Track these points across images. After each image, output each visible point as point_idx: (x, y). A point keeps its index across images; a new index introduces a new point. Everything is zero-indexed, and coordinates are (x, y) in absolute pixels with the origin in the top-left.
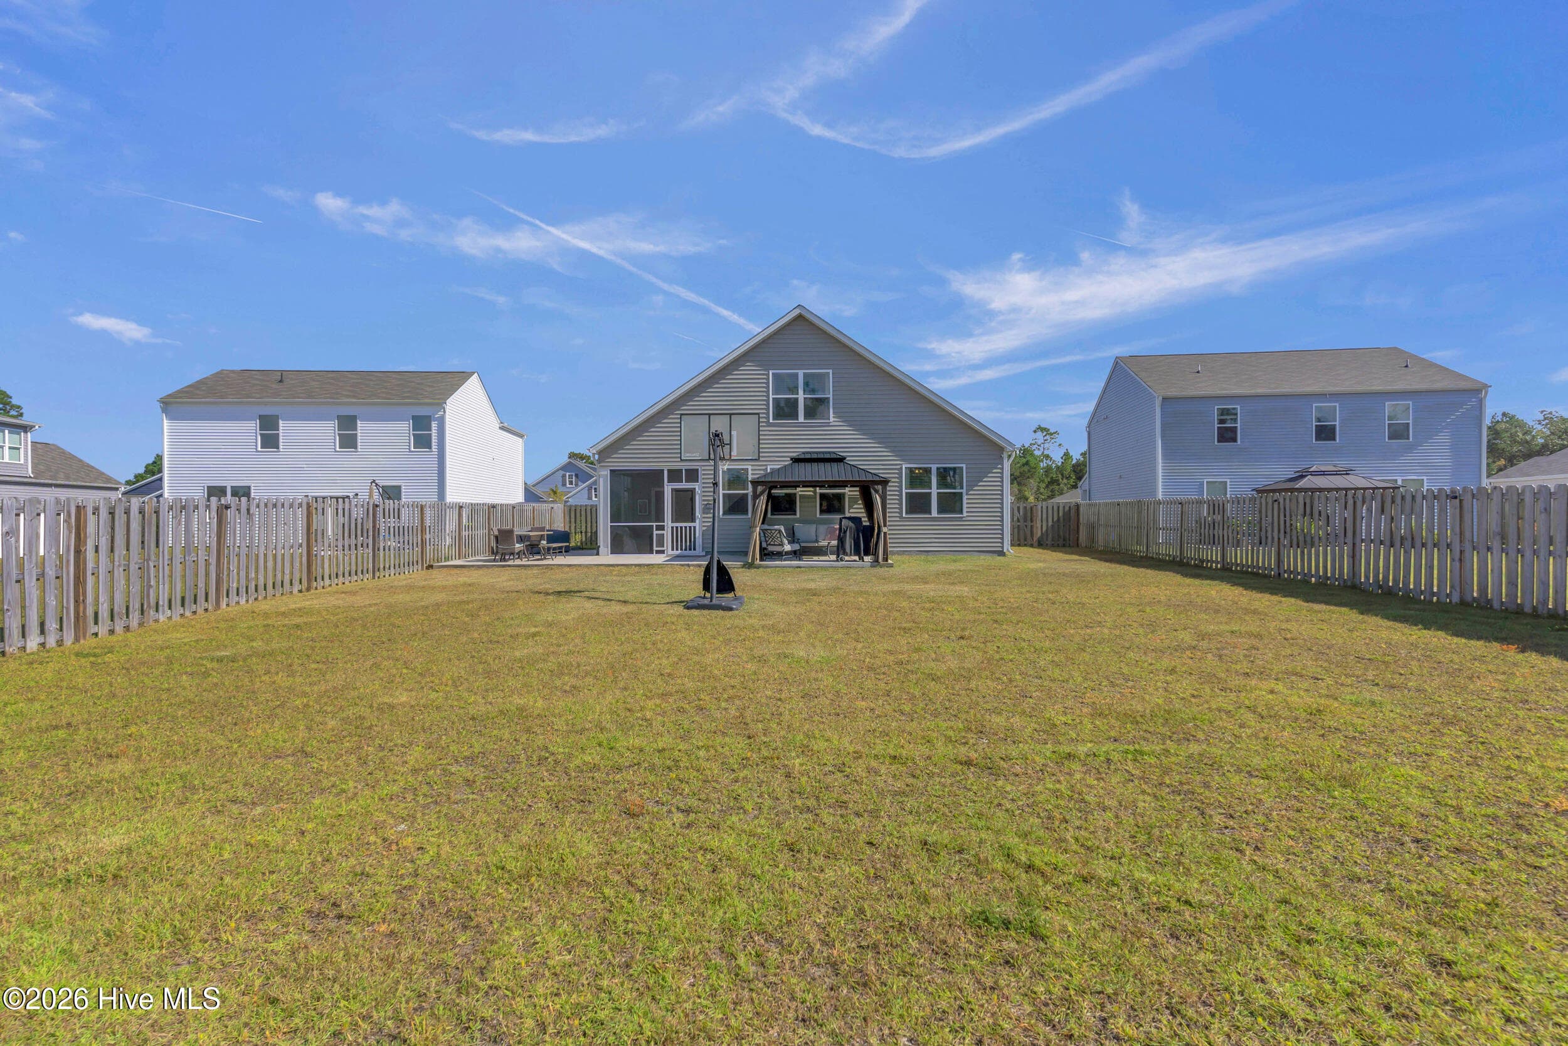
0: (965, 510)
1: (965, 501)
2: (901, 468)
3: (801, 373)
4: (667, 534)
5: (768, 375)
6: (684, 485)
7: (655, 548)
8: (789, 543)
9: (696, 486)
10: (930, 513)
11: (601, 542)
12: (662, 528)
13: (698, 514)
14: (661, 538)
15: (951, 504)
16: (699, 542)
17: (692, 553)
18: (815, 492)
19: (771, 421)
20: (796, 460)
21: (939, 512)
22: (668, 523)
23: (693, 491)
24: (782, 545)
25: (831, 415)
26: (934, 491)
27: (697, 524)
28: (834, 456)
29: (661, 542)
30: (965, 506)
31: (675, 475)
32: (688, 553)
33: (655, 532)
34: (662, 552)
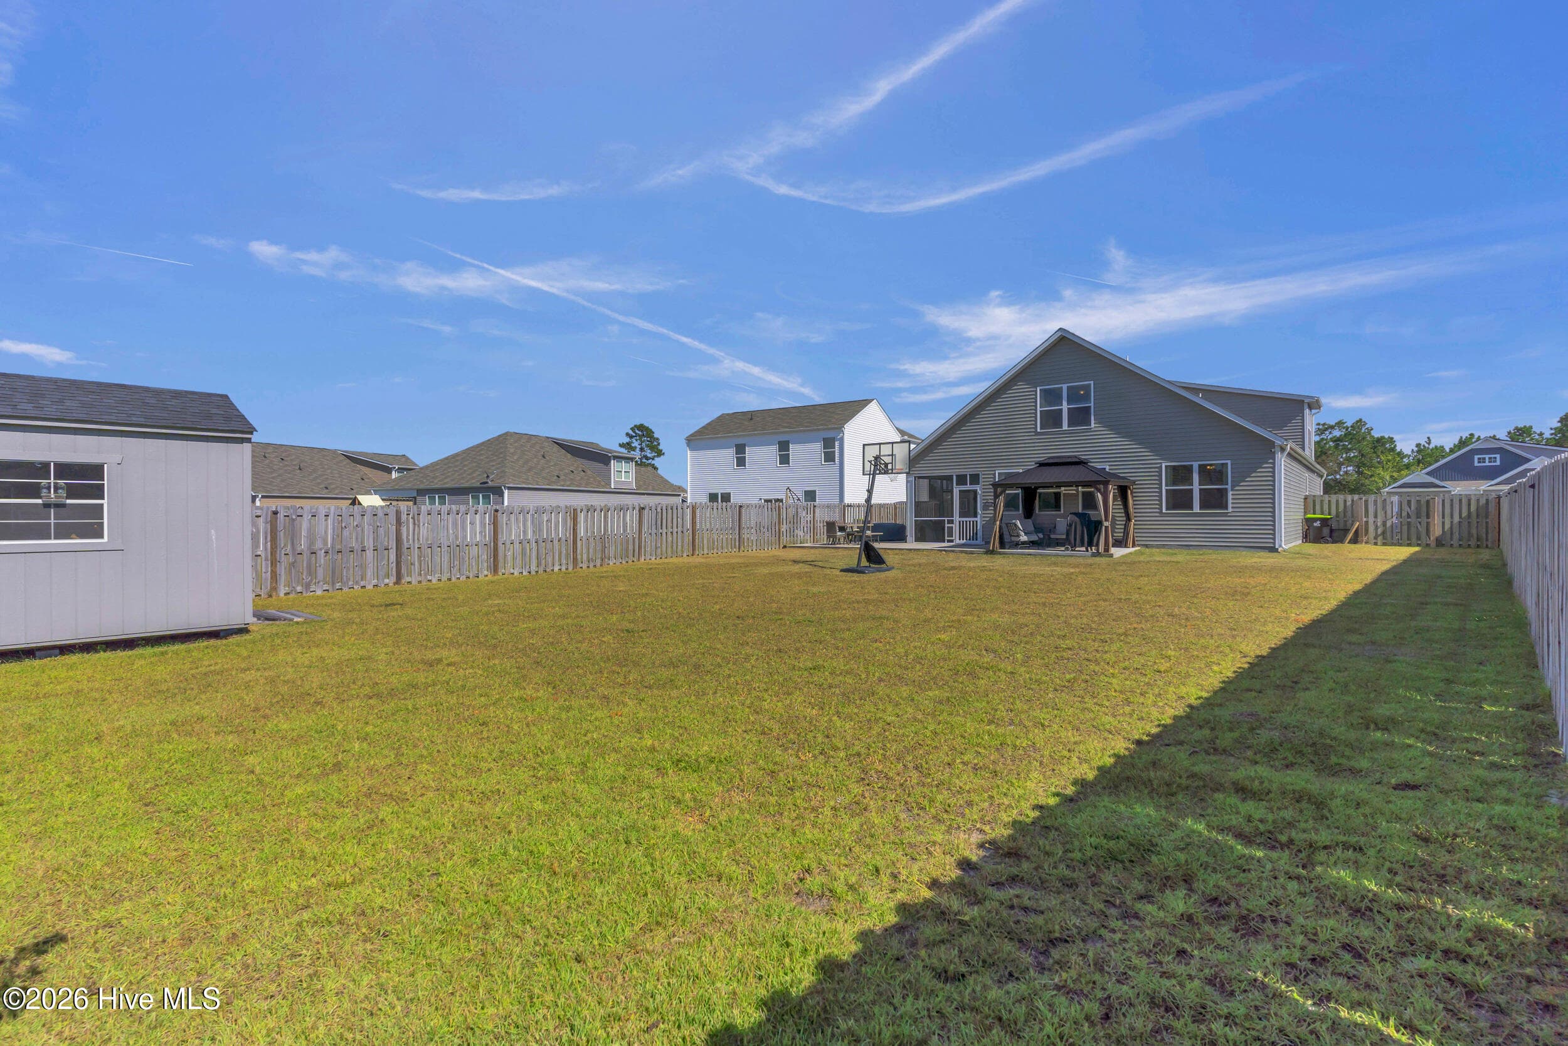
0: (1230, 505)
1: (1230, 497)
2: (1161, 467)
3: (1065, 387)
4: (956, 528)
5: (1036, 391)
6: (968, 487)
7: (946, 538)
8: (1026, 534)
9: (978, 488)
10: (1192, 509)
11: (908, 533)
12: (951, 522)
13: (979, 511)
14: (951, 529)
15: (1215, 500)
16: (980, 534)
17: (974, 542)
18: (1077, 491)
19: (1039, 430)
20: (1042, 465)
21: (1201, 508)
22: (956, 518)
23: (975, 492)
24: (1018, 536)
25: (1093, 421)
26: (1196, 487)
27: (978, 519)
28: (1074, 460)
29: (951, 534)
30: (1230, 501)
31: (961, 480)
32: (971, 542)
33: (946, 525)
34: (952, 541)
